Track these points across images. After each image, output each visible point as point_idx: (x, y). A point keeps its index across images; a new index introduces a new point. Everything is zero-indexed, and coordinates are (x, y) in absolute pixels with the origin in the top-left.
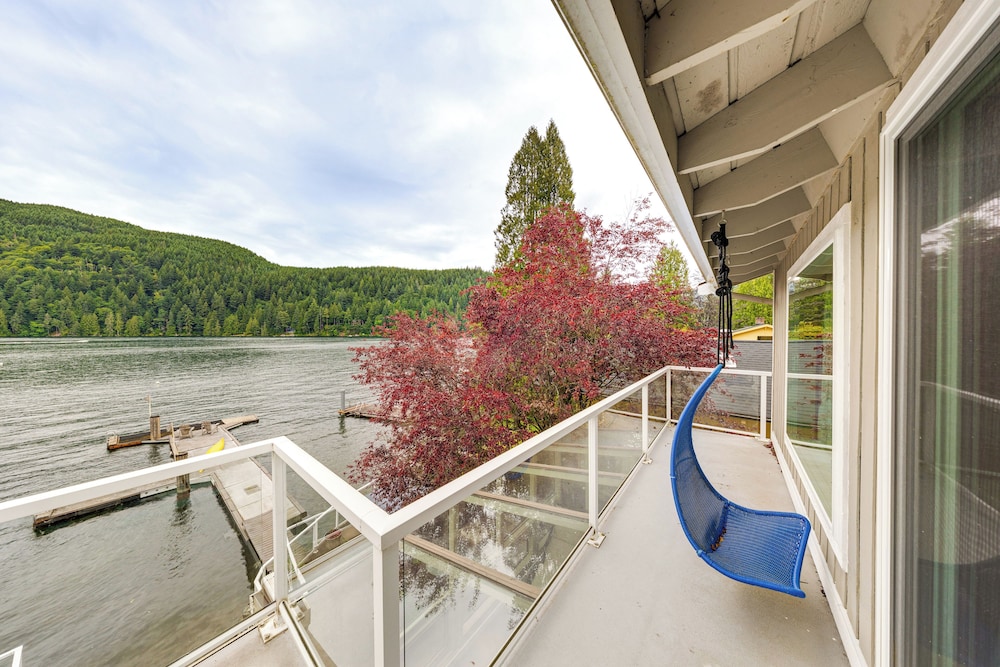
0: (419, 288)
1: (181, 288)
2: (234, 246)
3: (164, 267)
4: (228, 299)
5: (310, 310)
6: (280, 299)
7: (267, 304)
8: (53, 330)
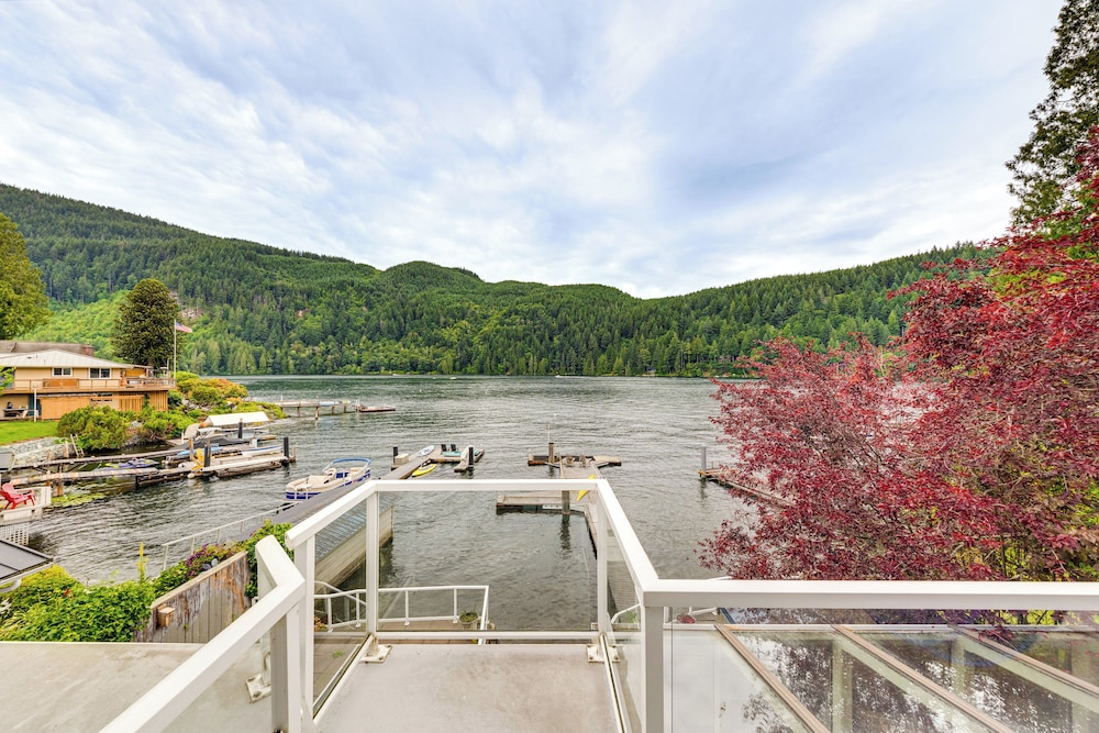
0: (825, 301)
1: (569, 332)
2: (605, 287)
3: (559, 315)
4: (601, 339)
5: (671, 346)
6: (642, 336)
7: (631, 342)
8: (507, 370)
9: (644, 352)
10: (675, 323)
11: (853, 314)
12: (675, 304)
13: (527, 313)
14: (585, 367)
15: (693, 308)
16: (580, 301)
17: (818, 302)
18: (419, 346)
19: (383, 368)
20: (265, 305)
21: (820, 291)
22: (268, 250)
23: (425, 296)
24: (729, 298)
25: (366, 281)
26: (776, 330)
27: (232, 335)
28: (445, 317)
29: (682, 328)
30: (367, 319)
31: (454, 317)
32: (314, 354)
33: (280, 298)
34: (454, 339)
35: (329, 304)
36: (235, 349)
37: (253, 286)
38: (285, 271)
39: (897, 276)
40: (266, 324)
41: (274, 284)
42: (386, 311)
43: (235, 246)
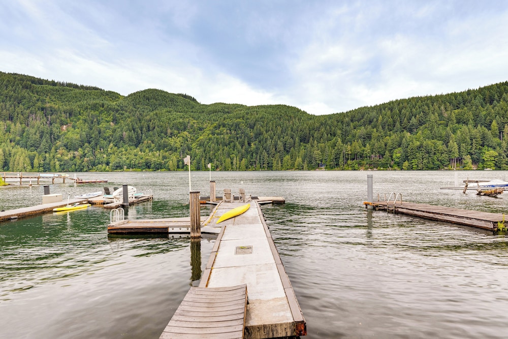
0: (446, 115)
1: (263, 139)
2: (289, 107)
3: (255, 127)
4: (285, 144)
5: (336, 148)
6: (315, 142)
7: (307, 146)
8: (217, 167)
9: (316, 153)
10: (339, 132)
11: (466, 123)
12: (339, 118)
13: (232, 126)
14: (275, 165)
15: (352, 121)
16: (270, 116)
17: (440, 115)
18: (151, 150)
19: (126, 167)
20: (38, 121)
21: (442, 108)
22: (40, 82)
23: (156, 114)
24: (377, 113)
25: (114, 104)
26: (412, 136)
27: (13, 144)
28: (171, 129)
29: (345, 135)
30: (114, 131)
31: (178, 129)
32: (74, 157)
33: (49, 117)
34: (178, 145)
35: (85, 121)
36: (15, 154)
37: (29, 108)
38: (53, 97)
39: (496, 96)
40: (38, 135)
41: (44, 106)
42: (128, 125)
43: (15, 78)
